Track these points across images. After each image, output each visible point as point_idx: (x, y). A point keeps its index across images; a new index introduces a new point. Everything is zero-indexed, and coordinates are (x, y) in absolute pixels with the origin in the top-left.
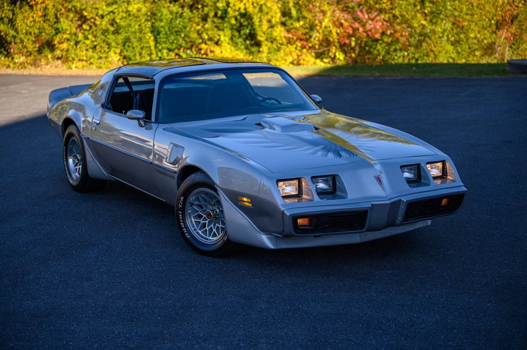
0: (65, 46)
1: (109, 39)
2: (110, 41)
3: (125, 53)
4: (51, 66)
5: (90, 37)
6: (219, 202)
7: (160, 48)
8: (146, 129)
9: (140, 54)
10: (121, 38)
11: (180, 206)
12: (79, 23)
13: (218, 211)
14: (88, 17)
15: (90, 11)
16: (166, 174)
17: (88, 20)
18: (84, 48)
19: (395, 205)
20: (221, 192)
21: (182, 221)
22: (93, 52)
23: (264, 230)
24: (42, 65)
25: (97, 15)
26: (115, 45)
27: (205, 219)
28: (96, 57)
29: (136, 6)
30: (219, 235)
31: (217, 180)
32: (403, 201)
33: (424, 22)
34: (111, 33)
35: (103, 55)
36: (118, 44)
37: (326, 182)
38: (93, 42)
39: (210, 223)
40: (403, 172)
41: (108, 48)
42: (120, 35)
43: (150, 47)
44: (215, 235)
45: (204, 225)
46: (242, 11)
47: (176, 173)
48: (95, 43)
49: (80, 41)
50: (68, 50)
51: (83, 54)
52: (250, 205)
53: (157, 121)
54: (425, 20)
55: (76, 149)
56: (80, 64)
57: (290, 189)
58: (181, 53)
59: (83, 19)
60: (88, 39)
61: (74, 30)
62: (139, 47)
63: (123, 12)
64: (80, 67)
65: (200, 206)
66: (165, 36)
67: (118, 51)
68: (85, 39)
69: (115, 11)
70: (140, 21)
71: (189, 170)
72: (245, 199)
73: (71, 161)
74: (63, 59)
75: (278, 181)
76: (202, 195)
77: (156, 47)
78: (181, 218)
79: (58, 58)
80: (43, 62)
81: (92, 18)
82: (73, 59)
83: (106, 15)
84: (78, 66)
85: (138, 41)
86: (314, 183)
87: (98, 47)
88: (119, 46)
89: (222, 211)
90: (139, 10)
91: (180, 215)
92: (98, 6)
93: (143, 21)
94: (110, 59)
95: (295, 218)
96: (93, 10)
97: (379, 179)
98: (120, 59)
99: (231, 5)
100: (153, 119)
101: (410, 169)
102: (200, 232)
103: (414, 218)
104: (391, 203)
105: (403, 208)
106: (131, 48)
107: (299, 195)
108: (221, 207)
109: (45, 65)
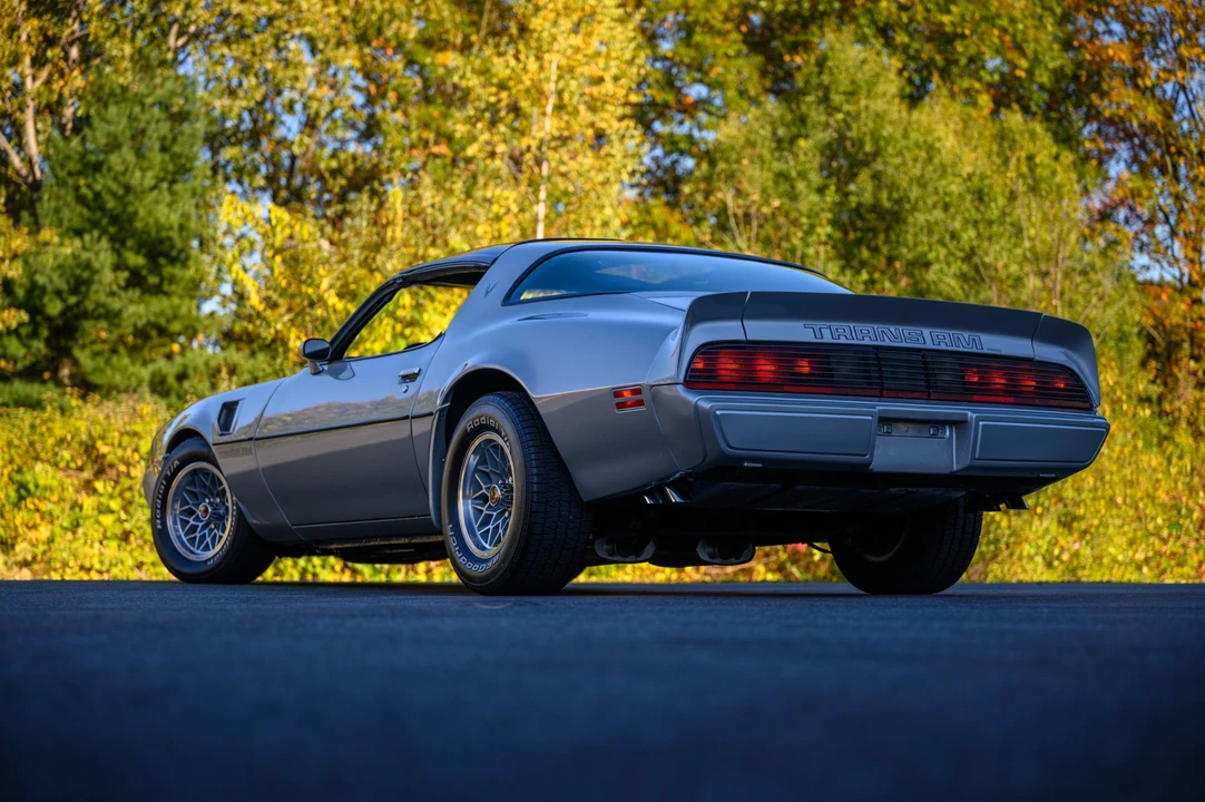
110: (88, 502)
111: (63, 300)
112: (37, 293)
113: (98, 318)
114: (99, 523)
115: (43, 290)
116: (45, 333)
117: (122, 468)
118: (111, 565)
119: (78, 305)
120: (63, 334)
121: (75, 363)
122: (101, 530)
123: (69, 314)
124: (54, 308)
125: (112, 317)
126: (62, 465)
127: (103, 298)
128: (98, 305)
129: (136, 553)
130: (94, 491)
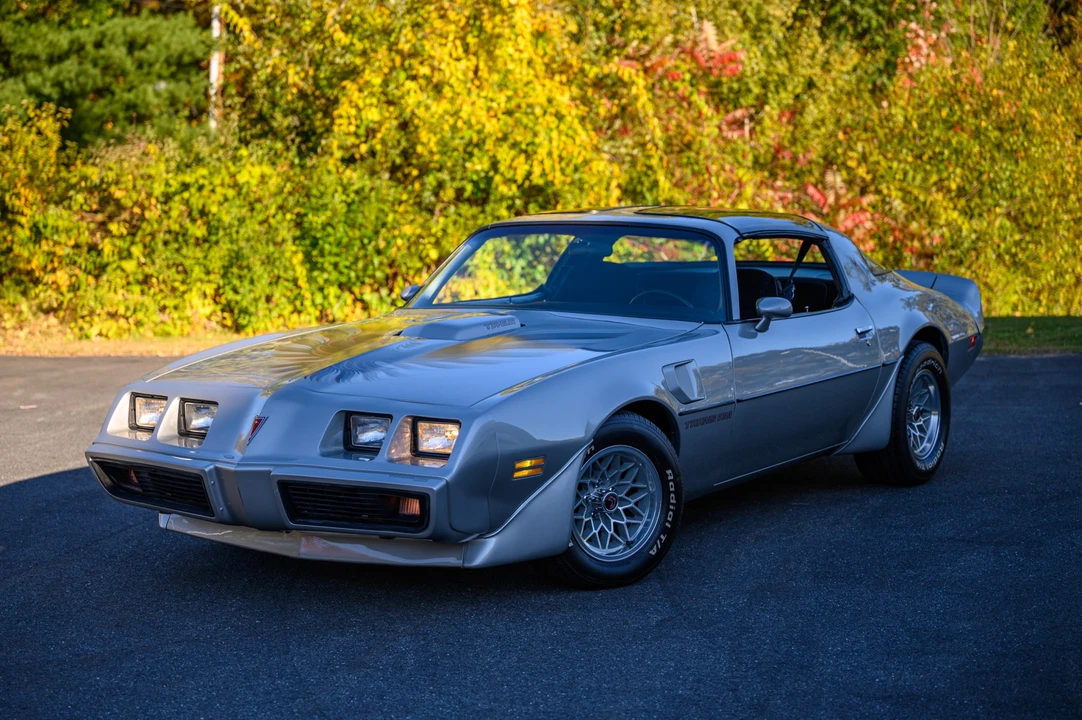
0: (62, 277)
1: (185, 257)
2: (188, 263)
3: (230, 295)
4: (31, 333)
5: (137, 250)
7: (321, 281)
9: (268, 299)
10: (218, 256)
12: (100, 217)
14: (125, 202)
15: (130, 185)
17: (125, 208)
18: (120, 282)
22: (143, 292)
24: (5, 329)
25: (149, 195)
26: (203, 276)
28: (153, 307)
29: (257, 171)
34: (193, 241)
35: (170, 302)
36: (208, 273)
38: (140, 265)
41: (183, 282)
42: (215, 248)
43: (295, 281)
46: (537, 180)
48: (148, 270)
49: (107, 265)
50: (74, 288)
51: (117, 299)
54: (955, 209)
56: (111, 327)
58: (368, 296)
59: (106, 203)
60: (130, 255)
61: (85, 238)
62: (265, 280)
63: (222, 185)
64: (110, 334)
66: (335, 250)
67: (210, 290)
68: (121, 258)
69: (203, 182)
70: (267, 207)
74: (61, 314)
77: (311, 280)
79: (49, 311)
80: (9, 321)
81: (136, 203)
82: (92, 313)
83: (175, 194)
84: (104, 332)
85: (263, 263)
87: (154, 281)
88: (212, 277)
90: (263, 179)
92: (152, 172)
93: (273, 210)
94: (188, 312)
96: (140, 183)
98: (214, 313)
99: (502, 168)
106: (246, 283)
109: (15, 328)
110: (107, 247)
114: (123, 270)
117: (137, 210)
118: (135, 311)
122: (124, 275)
126: (76, 208)
129: (159, 297)
130: (108, 233)
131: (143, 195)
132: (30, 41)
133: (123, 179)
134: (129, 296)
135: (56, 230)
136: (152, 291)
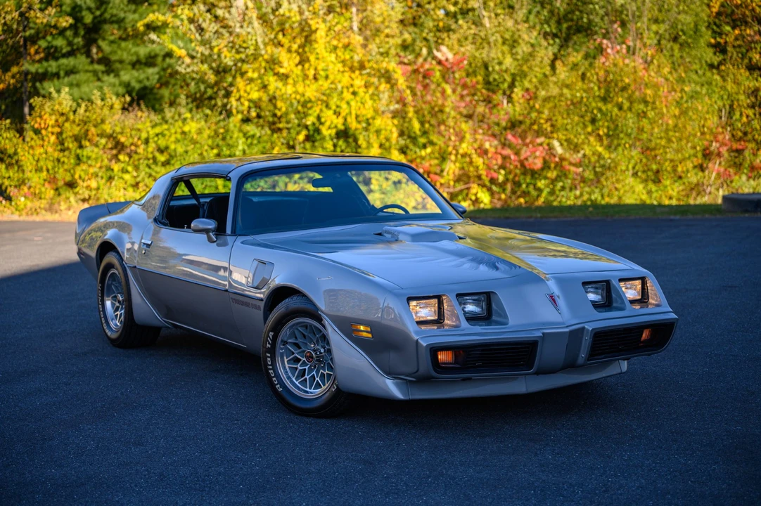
0: (92, 183)
4: (75, 212)
5: (130, 169)
6: (325, 339)
8: (218, 245)
11: (268, 346)
12: (114, 152)
13: (322, 350)
14: (127, 143)
15: (129, 135)
16: (247, 305)
17: (127, 147)
18: (121, 186)
19: (576, 334)
20: (327, 321)
21: (271, 367)
23: (390, 373)
24: (61, 210)
25: (139, 139)
27: (304, 364)
29: (195, 126)
30: (324, 385)
31: (322, 304)
32: (588, 330)
33: (600, 149)
34: (160, 164)
37: (477, 302)
38: (134, 177)
39: (310, 370)
40: (587, 292)
44: (318, 386)
45: (303, 373)
47: (262, 300)
48: (138, 179)
49: (115, 176)
50: (98, 189)
51: (119, 194)
52: (370, 336)
53: (234, 233)
54: (601, 146)
55: (116, 287)
57: (425, 311)
59: (119, 147)
60: (127, 172)
61: (105, 163)
63: (176, 133)
65: (297, 346)
68: (123, 173)
69: (166, 132)
70: (201, 147)
71: (282, 293)
72: (362, 328)
73: (108, 303)
75: (410, 299)
76: (299, 329)
78: (270, 363)
79: (84, 201)
80: (63, 206)
81: (132, 144)
86: (460, 304)
87: (141, 185)
89: (329, 351)
90: (200, 132)
91: (269, 359)
92: (140, 126)
93: (206, 148)
95: (434, 350)
96: (134, 133)
97: (553, 299)
100: (229, 231)
101: (596, 288)
102: (297, 383)
103: (603, 356)
104: (571, 332)
105: (587, 340)
107: (439, 321)
108: (328, 343)
109: (66, 209)
110: (116, 167)
111: (92, 13)
112: (77, 9)
113: (112, 22)
114: (123, 179)
115: (80, 7)
116: (82, 32)
117: (133, 148)
119: (101, 15)
120: (93, 33)
121: (99, 48)
122: (124, 182)
123: (96, 21)
124: (88, 19)
125: (120, 22)
126: (101, 147)
127: (115, 12)
128: (112, 16)
130: (118, 160)
131: (136, 139)
132: (119, 52)
133: (125, 131)
134: (126, 192)
135: (89, 158)
136: (139, 191)
